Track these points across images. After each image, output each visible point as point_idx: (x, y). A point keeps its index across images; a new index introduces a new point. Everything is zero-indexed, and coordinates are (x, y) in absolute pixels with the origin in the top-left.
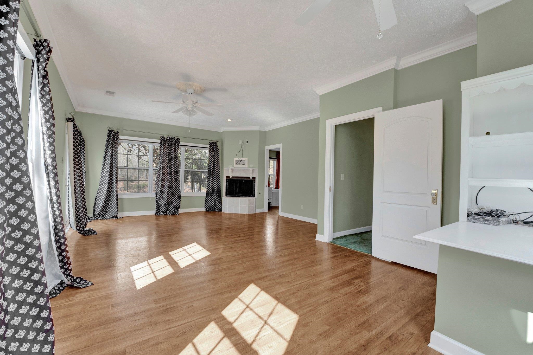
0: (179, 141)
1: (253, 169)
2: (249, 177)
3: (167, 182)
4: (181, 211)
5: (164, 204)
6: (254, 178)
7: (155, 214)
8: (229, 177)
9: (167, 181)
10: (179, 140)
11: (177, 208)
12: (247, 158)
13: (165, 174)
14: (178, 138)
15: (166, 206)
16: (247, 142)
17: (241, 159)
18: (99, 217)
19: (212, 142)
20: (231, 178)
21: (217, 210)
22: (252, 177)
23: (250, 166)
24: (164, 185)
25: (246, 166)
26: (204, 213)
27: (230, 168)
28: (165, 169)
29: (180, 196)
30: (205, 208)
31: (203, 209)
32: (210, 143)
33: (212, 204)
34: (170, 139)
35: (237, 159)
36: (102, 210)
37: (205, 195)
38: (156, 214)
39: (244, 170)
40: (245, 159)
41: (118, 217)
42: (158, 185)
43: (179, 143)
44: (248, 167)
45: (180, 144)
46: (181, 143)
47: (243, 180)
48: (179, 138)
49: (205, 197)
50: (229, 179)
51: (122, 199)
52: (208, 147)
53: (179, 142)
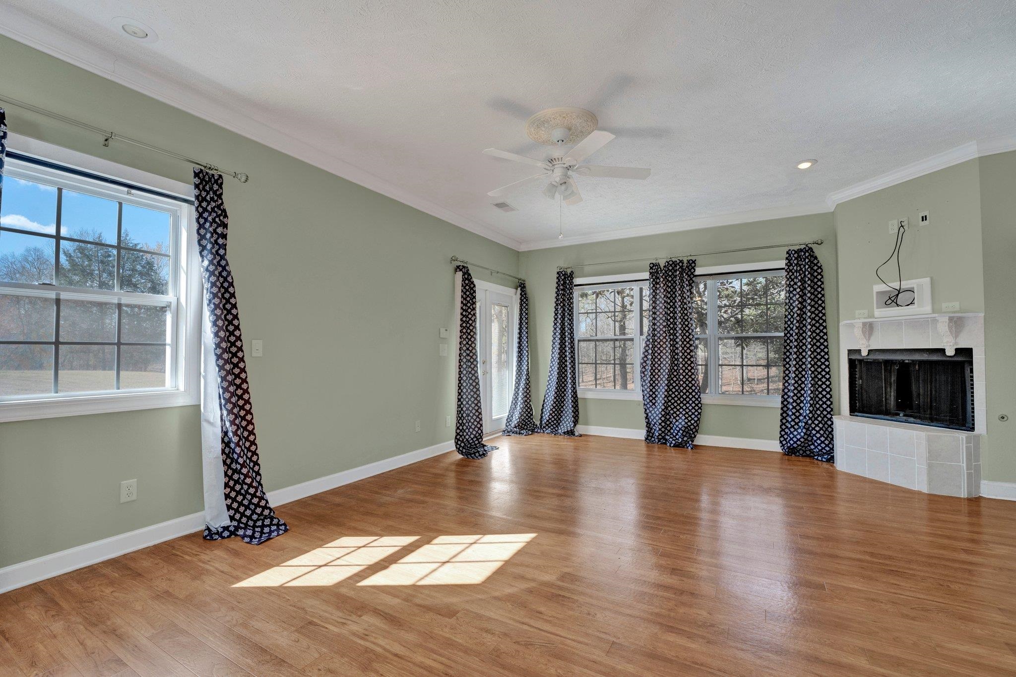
0: (693, 265)
1: (960, 318)
2: (942, 351)
3: (664, 368)
4: (702, 440)
5: (657, 418)
6: (966, 353)
7: (644, 439)
8: (859, 351)
9: (665, 365)
10: (694, 262)
11: (691, 432)
12: (928, 280)
13: (661, 349)
14: (690, 258)
15: (663, 424)
16: (924, 218)
17: (896, 285)
18: (547, 429)
19: (792, 248)
20: (864, 353)
21: (818, 455)
22: (957, 350)
23: (944, 305)
24: (659, 374)
25: (923, 308)
26: (779, 456)
27: (858, 323)
28: (661, 338)
29: (700, 402)
30: (781, 442)
31: (775, 446)
32: (787, 253)
33: (799, 434)
34: (671, 265)
35: (882, 287)
36: (551, 417)
37: (780, 405)
38: (646, 439)
39: (917, 324)
40: (920, 284)
41: (576, 434)
42: (646, 373)
43: (693, 270)
44: (934, 312)
45: (697, 273)
46: (699, 271)
47: (914, 362)
48: (694, 259)
49: (780, 411)
50: (858, 357)
51: (585, 399)
52: (783, 266)
53: (693, 268)
